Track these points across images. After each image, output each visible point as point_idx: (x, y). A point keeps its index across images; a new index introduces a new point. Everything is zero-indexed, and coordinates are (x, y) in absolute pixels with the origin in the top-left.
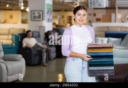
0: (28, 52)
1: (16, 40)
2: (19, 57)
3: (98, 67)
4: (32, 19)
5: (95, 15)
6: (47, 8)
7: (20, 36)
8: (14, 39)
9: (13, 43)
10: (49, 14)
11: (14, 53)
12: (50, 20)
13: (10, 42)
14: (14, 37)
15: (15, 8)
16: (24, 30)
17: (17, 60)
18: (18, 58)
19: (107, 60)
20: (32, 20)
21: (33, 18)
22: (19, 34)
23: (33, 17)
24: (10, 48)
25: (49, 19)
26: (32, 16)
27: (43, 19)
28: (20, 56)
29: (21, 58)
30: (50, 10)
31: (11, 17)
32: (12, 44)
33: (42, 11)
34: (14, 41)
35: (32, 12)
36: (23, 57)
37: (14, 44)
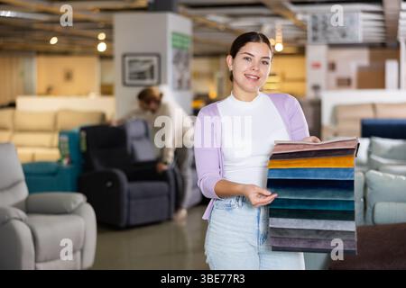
0: (109, 184)
1: (70, 148)
2: (75, 203)
3: (300, 220)
4: (128, 81)
5: (332, 67)
6: (174, 46)
7: (83, 134)
8: (67, 146)
9: (63, 156)
10: (181, 65)
11: (65, 190)
12: (185, 84)
13: (52, 155)
14: (65, 138)
15: (78, 49)
16: (103, 116)
17: (68, 210)
18: (73, 206)
19: (333, 196)
20: (125, 84)
21: (131, 78)
22: (83, 129)
23: (131, 74)
24: (54, 174)
25: (180, 82)
26: (127, 71)
27: (163, 80)
28: (80, 198)
29: (81, 204)
30: (184, 52)
31: (68, 76)
32: (60, 161)
33: (158, 56)
34: (67, 152)
35: (127, 59)
36: (89, 201)
37: (65, 162)
